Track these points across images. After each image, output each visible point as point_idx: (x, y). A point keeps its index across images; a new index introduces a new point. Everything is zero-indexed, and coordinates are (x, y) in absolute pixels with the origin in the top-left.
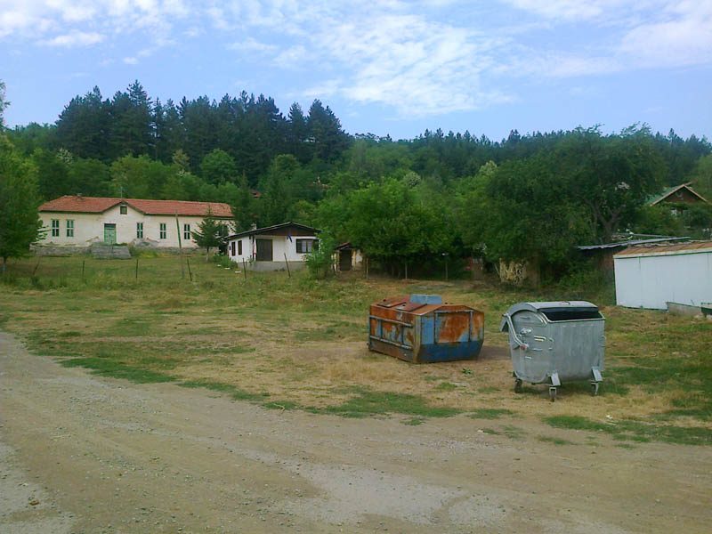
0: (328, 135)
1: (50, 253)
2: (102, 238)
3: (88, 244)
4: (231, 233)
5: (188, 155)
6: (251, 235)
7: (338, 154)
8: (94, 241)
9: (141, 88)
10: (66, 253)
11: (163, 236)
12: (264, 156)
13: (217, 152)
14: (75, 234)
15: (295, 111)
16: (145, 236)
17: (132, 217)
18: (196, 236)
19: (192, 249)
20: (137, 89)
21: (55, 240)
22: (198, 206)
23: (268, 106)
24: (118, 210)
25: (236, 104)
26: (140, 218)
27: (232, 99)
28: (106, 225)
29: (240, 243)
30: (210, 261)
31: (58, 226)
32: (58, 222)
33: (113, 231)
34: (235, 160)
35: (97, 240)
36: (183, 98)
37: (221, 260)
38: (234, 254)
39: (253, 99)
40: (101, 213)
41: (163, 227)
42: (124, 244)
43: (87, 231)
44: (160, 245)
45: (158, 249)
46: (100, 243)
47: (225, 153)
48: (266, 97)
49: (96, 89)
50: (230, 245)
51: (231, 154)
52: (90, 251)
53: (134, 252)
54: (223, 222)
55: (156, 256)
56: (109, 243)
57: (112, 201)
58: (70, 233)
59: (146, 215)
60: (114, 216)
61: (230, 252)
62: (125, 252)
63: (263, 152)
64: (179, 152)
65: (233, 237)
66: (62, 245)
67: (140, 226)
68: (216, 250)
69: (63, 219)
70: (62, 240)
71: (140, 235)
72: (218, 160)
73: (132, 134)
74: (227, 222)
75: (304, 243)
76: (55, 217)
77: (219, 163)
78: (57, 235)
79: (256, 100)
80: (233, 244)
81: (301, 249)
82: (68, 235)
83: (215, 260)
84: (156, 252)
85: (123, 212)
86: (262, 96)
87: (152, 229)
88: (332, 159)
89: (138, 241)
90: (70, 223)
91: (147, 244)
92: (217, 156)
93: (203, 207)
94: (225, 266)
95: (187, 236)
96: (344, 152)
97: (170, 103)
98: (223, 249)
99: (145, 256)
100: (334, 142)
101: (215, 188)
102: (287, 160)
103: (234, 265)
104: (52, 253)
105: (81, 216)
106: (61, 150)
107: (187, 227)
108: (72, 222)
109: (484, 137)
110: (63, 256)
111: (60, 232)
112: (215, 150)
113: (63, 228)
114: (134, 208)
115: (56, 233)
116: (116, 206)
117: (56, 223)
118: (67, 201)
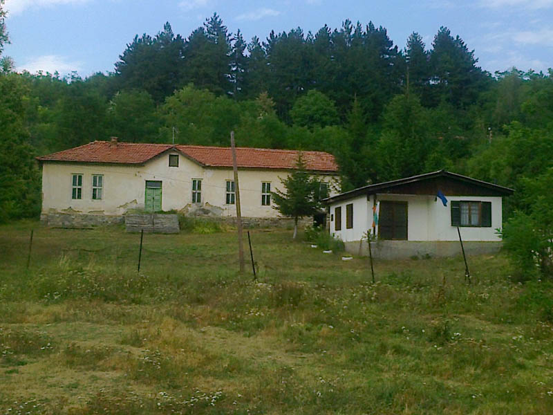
0: (460, 73)
1: (67, 223)
2: (141, 201)
3: (122, 211)
4: (333, 194)
5: (274, 101)
6: (370, 194)
7: (474, 98)
8: (130, 206)
9: (220, 22)
10: (88, 225)
11: (230, 200)
12: (374, 100)
13: (313, 94)
14: (104, 195)
15: (415, 43)
16: (204, 200)
17: (186, 172)
18: (278, 199)
19: (272, 220)
20: (216, 25)
21: (76, 204)
22: (283, 156)
23: (378, 38)
24: (166, 160)
25: (338, 37)
26: (197, 173)
27: (332, 31)
28: (148, 183)
29: (350, 208)
30: (299, 239)
31: (80, 184)
32: (80, 177)
33: (158, 192)
34: (336, 105)
35: (134, 206)
36: (271, 32)
37: (318, 236)
38: (338, 228)
39: (359, 28)
40: (141, 165)
41: (231, 185)
42: (173, 212)
44: (225, 214)
45: (221, 220)
46: (139, 211)
47: (323, 95)
48: (377, 27)
49: (167, 26)
50: (333, 212)
51: (331, 97)
52: (123, 221)
53: (185, 224)
54: (320, 179)
55: (217, 230)
56: (150, 209)
57: (158, 148)
58: (97, 194)
59: (205, 167)
60: (160, 170)
61: (333, 224)
62: (171, 223)
63: (373, 95)
64: (264, 95)
65: (338, 200)
66: (85, 212)
67: (197, 185)
68: (307, 222)
69: (88, 173)
70: (85, 205)
71: (196, 198)
72: (313, 104)
73: (206, 75)
74: (327, 179)
75: (465, 208)
76: (77, 170)
77: (315, 108)
78: (79, 197)
79: (364, 30)
80: (338, 211)
81: (459, 217)
82: (94, 197)
83: (308, 238)
84: (217, 225)
85: (173, 163)
86: (371, 26)
87: (214, 189)
88: (465, 104)
89: (193, 208)
90: (97, 180)
91: (206, 212)
92: (312, 99)
93: (289, 157)
94: (323, 246)
95: (265, 201)
96: (483, 94)
97: (256, 40)
98: (321, 220)
99: (200, 229)
100: (468, 82)
101: (308, 132)
103: (340, 247)
104: (69, 224)
105: (112, 169)
107: (266, 186)
108: (100, 178)
110: (84, 228)
111: (83, 192)
112: (310, 92)
113: (87, 187)
114: (188, 157)
115: (77, 194)
116: (163, 153)
117: (78, 180)
118: (96, 149)
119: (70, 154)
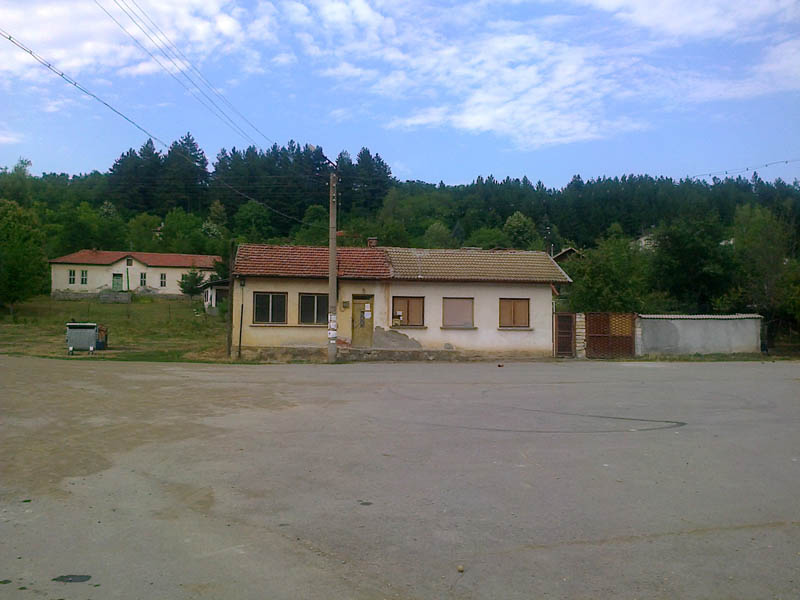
2: (110, 285)
3: (99, 291)
8: (104, 288)
9: (193, 139)
10: (78, 298)
11: (163, 284)
12: (300, 206)
13: (252, 203)
14: (88, 282)
16: (147, 284)
17: (136, 269)
20: (189, 141)
21: (71, 287)
24: (125, 262)
25: (284, 153)
26: (143, 270)
27: (280, 148)
28: (114, 275)
31: (74, 275)
32: (74, 272)
33: (120, 280)
35: (106, 287)
39: (299, 148)
40: (110, 265)
41: (163, 276)
42: (128, 291)
43: (99, 279)
44: (160, 292)
45: (158, 296)
46: (109, 290)
47: (260, 204)
48: (313, 147)
49: (150, 142)
50: (205, 293)
52: (99, 296)
53: (134, 297)
55: (152, 301)
56: (115, 290)
57: (122, 254)
58: (84, 281)
59: (148, 266)
60: (121, 268)
61: (205, 299)
62: (125, 298)
64: (217, 203)
66: (77, 291)
67: (143, 276)
69: (78, 270)
70: (77, 287)
71: (143, 283)
72: (251, 211)
73: (175, 186)
76: (72, 268)
77: (252, 213)
78: (73, 283)
79: (302, 150)
82: (82, 283)
84: (153, 298)
85: (129, 263)
86: (308, 146)
87: (153, 279)
89: (142, 288)
90: (84, 273)
91: (149, 291)
92: (251, 207)
99: (142, 301)
102: (318, 211)
104: (67, 298)
105: (93, 267)
106: (106, 203)
108: (86, 272)
109: (539, 183)
110: (76, 300)
111: (76, 280)
112: (250, 201)
113: (78, 277)
114: (137, 260)
115: (72, 281)
116: (124, 258)
117: (72, 273)
118: (83, 254)
119: (67, 258)
